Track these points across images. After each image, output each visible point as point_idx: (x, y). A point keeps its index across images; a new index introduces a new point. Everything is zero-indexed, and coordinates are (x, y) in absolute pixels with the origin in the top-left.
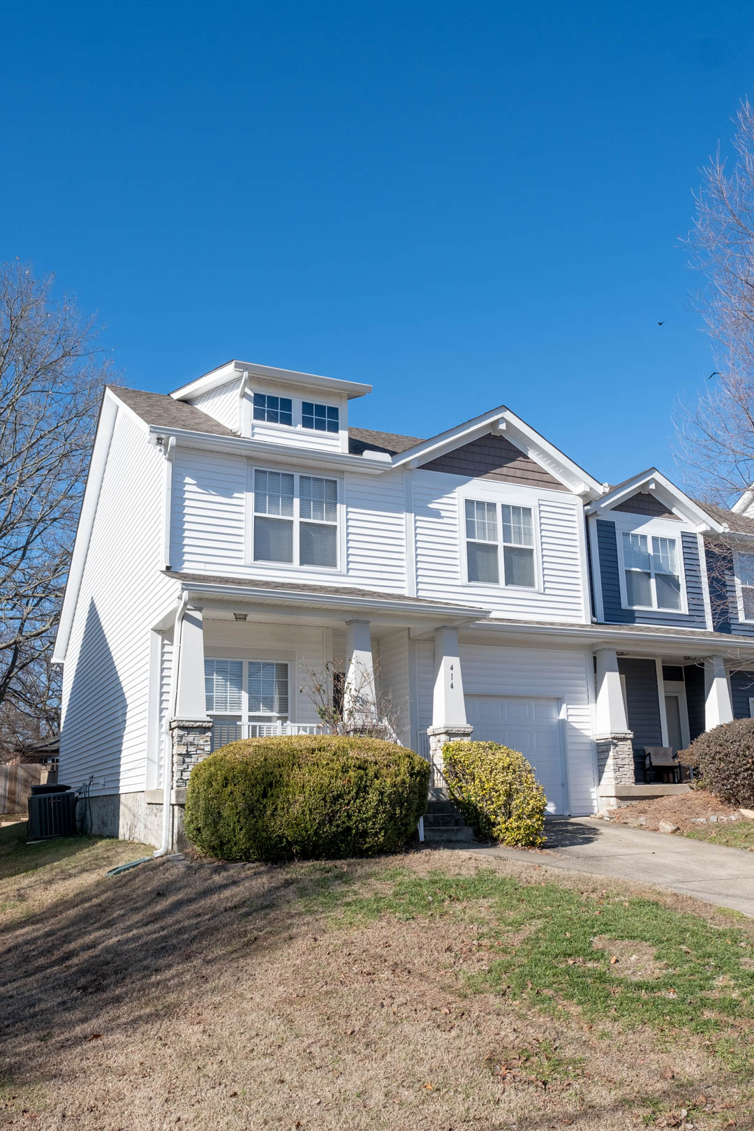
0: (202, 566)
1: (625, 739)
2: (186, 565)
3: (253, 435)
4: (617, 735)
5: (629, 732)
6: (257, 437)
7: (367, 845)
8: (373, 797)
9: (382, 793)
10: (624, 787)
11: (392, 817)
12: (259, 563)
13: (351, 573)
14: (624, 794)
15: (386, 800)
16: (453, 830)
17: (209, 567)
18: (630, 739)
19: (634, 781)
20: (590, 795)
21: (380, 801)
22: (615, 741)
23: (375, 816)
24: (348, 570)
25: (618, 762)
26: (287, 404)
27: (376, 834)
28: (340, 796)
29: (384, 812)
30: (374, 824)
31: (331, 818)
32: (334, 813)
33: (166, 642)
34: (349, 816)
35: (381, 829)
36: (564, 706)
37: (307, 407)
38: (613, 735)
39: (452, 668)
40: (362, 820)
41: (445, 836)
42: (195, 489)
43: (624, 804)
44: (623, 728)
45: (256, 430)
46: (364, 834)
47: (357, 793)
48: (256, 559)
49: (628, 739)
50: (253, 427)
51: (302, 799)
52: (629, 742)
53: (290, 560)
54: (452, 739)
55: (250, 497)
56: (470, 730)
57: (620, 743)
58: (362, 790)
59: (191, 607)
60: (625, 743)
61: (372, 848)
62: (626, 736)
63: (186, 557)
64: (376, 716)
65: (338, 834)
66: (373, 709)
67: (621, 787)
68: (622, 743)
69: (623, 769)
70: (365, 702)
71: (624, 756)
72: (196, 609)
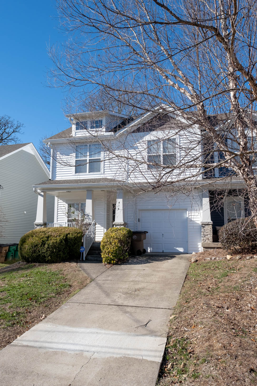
0: (61, 177)
1: (208, 225)
2: (57, 178)
3: (76, 135)
4: (204, 223)
5: (211, 221)
6: (77, 136)
7: (47, 260)
8: (46, 246)
9: (48, 245)
10: (207, 244)
11: (53, 252)
12: (77, 174)
14: (206, 246)
16: (98, 257)
17: (63, 177)
18: (211, 224)
19: (212, 241)
20: (198, 246)
21: (48, 248)
22: (203, 225)
23: (47, 251)
24: (104, 172)
25: (205, 234)
26: (86, 123)
27: (48, 257)
28: (37, 245)
29: (49, 250)
30: (47, 254)
31: (35, 252)
32: (35, 250)
33: (59, 199)
34: (39, 252)
35: (49, 255)
36: (188, 212)
37: (92, 122)
38: (202, 223)
39: (119, 203)
40: (43, 253)
41: (95, 259)
42: (60, 155)
43: (206, 250)
44: (208, 220)
45: (77, 134)
46: (44, 256)
47: (41, 245)
48: (76, 173)
49: (210, 225)
50: (76, 133)
51: (27, 246)
52: (211, 226)
53: (86, 172)
54: (117, 227)
55: (74, 154)
56: (123, 224)
57: (206, 226)
58: (43, 243)
59: (40, 191)
60: (209, 226)
61: (48, 261)
62: (209, 223)
63: (57, 175)
64: (92, 220)
65: (37, 256)
66: (91, 218)
67: (205, 244)
68: (207, 226)
69: (207, 236)
70: (88, 216)
71: (207, 231)
72: (42, 192)
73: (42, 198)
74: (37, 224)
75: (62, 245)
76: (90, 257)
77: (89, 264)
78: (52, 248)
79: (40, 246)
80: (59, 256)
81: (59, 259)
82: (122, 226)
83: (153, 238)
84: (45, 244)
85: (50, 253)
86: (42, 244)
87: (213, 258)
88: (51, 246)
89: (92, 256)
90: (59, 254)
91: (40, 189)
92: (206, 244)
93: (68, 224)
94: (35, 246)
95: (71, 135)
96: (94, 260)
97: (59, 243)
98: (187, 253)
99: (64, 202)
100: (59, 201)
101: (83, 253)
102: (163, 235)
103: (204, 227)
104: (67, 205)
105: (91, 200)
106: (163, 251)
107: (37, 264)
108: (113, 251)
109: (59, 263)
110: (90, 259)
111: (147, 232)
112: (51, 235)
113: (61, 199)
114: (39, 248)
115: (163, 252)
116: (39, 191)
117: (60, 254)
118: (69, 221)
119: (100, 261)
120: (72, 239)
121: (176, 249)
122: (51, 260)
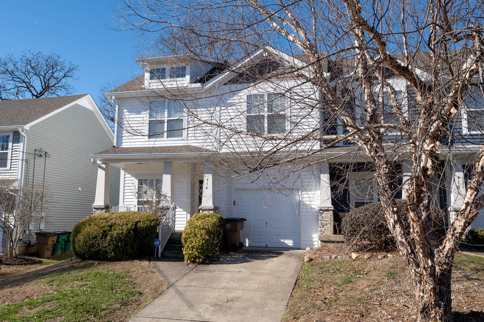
0: (129, 144)
1: (327, 210)
2: (123, 144)
3: (150, 87)
4: (323, 208)
5: (332, 206)
7: (109, 257)
8: (108, 238)
9: (111, 237)
11: (117, 246)
12: (151, 139)
13: (188, 139)
14: (324, 240)
15: (114, 239)
16: (179, 253)
17: (132, 144)
18: (331, 210)
19: (332, 232)
21: (111, 240)
22: (321, 212)
23: (109, 245)
24: (188, 137)
25: (323, 223)
26: (164, 70)
27: (111, 253)
28: (96, 237)
29: (113, 244)
30: (109, 249)
31: (93, 245)
32: (93, 244)
33: (126, 173)
34: (99, 246)
35: (112, 251)
36: (300, 193)
38: (320, 208)
39: (208, 180)
40: (104, 247)
41: (175, 255)
42: (127, 113)
43: (324, 244)
44: (329, 204)
45: (151, 85)
46: (106, 252)
47: (102, 237)
48: (149, 138)
49: (330, 210)
50: (149, 84)
51: (83, 238)
52: (331, 212)
53: (163, 137)
54: (204, 212)
55: (147, 113)
56: (212, 208)
57: (325, 212)
58: (105, 234)
59: (101, 163)
60: (328, 212)
61: (111, 258)
62: (329, 209)
63: (123, 141)
64: (170, 202)
65: (96, 252)
66: (169, 199)
67: (323, 236)
68: (327, 212)
69: (326, 226)
70: (166, 196)
71: (326, 219)
72: (103, 164)
73: (104, 172)
74: (96, 207)
75: (130, 237)
76: (167, 254)
77: (167, 263)
78: (116, 240)
79: (100, 238)
80: (125, 251)
81: (126, 256)
82: (211, 212)
83: (253, 228)
84: (106, 236)
85: (113, 248)
86: (103, 235)
87: (333, 257)
88: (115, 238)
89: (170, 252)
90: (125, 249)
91: (100, 160)
92: (325, 236)
93: (139, 208)
94: (93, 238)
95: (143, 86)
96: (173, 257)
97: (125, 234)
98: (299, 249)
99: (133, 176)
100: (126, 176)
101: (158, 248)
102: (267, 223)
103: (322, 213)
104: (136, 182)
105: (170, 176)
106: (267, 245)
107: (96, 263)
108: (199, 245)
109: (126, 261)
110: (167, 256)
111: (246, 220)
112: (115, 224)
113: (128, 174)
114: (98, 241)
115: (266, 247)
116: (99, 162)
117: (127, 250)
118: (139, 203)
119: (181, 259)
120: (143, 229)
121: (284, 243)
122: (114, 257)
